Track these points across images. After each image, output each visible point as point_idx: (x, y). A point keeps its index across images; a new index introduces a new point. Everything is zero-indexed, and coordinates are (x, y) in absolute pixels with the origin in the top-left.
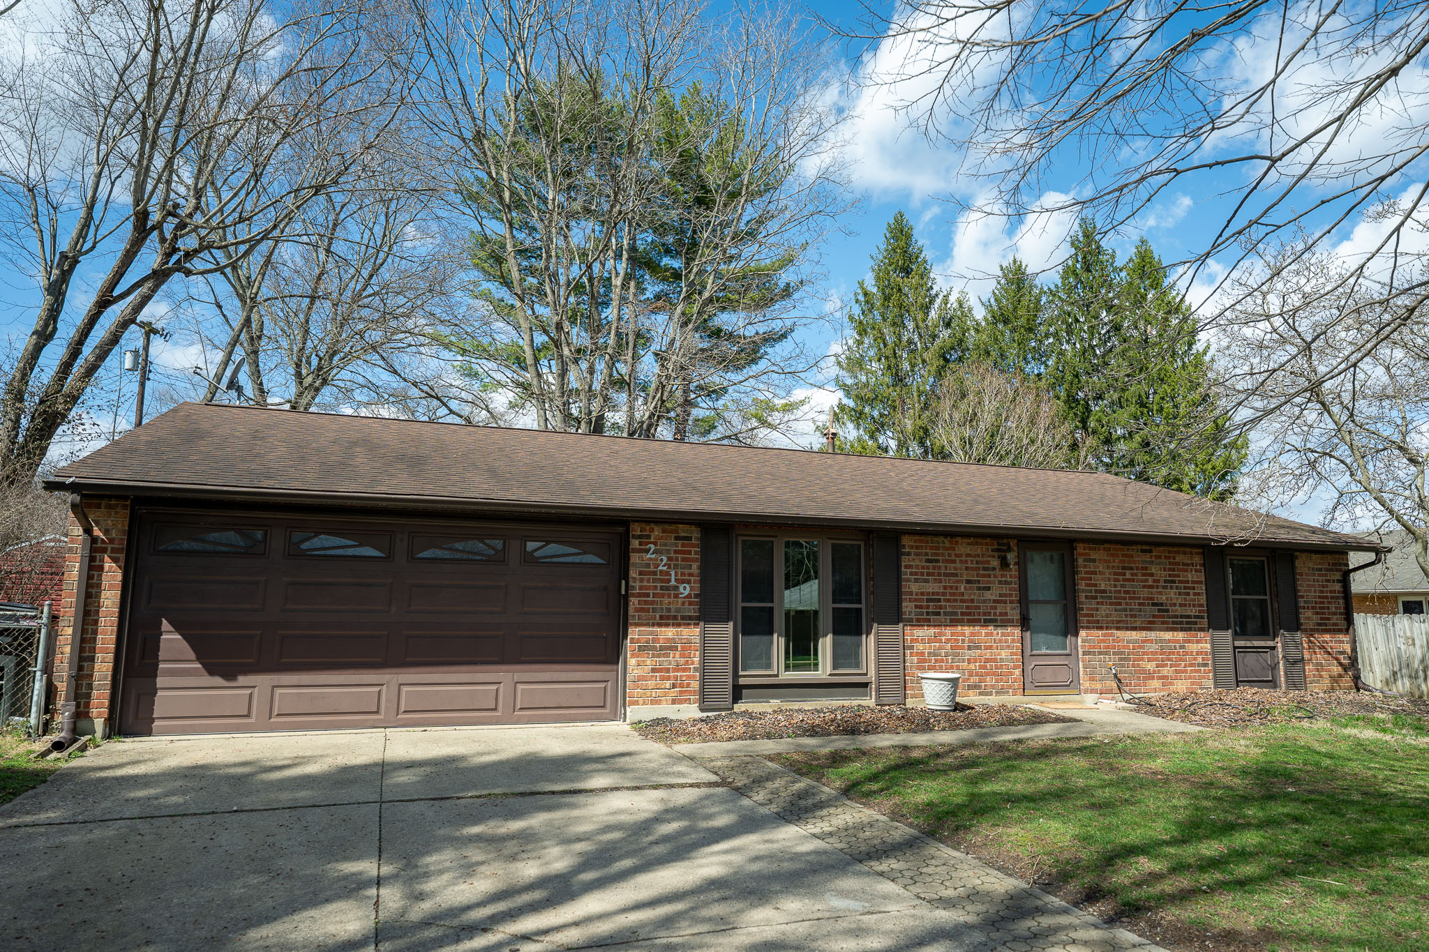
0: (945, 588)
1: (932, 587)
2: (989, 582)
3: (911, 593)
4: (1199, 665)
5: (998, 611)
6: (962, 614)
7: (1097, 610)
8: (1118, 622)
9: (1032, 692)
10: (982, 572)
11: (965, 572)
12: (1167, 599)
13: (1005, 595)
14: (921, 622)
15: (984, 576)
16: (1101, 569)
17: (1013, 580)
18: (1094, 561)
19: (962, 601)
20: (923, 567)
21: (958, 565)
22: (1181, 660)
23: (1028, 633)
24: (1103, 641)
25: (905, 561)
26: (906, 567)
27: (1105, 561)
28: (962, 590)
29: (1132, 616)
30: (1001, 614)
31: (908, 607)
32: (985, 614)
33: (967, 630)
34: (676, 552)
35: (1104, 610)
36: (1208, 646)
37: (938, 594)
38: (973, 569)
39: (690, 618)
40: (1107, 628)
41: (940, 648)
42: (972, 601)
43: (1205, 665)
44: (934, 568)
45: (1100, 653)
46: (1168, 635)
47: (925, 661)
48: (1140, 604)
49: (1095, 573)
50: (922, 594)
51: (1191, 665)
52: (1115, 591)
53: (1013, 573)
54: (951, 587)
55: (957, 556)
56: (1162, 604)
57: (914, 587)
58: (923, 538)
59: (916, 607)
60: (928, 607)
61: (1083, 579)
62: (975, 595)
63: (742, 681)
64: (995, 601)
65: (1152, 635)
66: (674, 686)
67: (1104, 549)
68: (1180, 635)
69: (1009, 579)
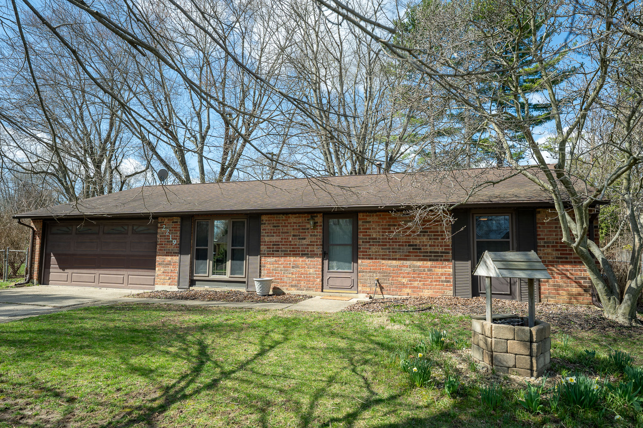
0: (282, 239)
1: (275, 239)
2: (305, 236)
3: (265, 242)
4: (442, 281)
5: (309, 250)
6: (290, 251)
7: (370, 249)
8: (383, 255)
9: (328, 291)
10: (301, 231)
11: (292, 231)
12: (420, 242)
13: (314, 242)
14: (269, 255)
15: (302, 233)
16: (374, 226)
17: (318, 234)
18: (370, 222)
19: (290, 245)
20: (271, 230)
21: (289, 228)
22: (428, 278)
23: (327, 261)
24: (372, 266)
25: (263, 227)
26: (263, 230)
27: (377, 222)
28: (291, 239)
29: (393, 252)
30: (311, 251)
31: (263, 248)
32: (302, 251)
33: (292, 259)
34: (172, 228)
35: (374, 249)
36: (451, 270)
37: (278, 242)
38: (297, 229)
39: (176, 253)
40: (376, 259)
41: (278, 267)
42: (296, 245)
43: (448, 282)
44: (277, 230)
45: (370, 272)
46: (419, 263)
47: (270, 273)
48: (399, 245)
49: (370, 229)
50: (271, 242)
51: (436, 281)
52: (383, 239)
53: (319, 230)
54: (285, 239)
55: (288, 223)
56: (416, 245)
57: (267, 239)
58: (272, 216)
59: (267, 248)
60: (273, 248)
61: (361, 232)
62: (297, 242)
63: (195, 278)
64: (307, 245)
65: (408, 263)
66: (170, 279)
67: (377, 216)
68: (429, 263)
69: (316, 234)
